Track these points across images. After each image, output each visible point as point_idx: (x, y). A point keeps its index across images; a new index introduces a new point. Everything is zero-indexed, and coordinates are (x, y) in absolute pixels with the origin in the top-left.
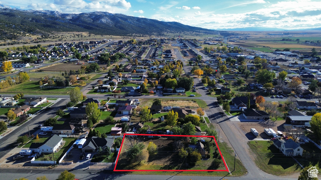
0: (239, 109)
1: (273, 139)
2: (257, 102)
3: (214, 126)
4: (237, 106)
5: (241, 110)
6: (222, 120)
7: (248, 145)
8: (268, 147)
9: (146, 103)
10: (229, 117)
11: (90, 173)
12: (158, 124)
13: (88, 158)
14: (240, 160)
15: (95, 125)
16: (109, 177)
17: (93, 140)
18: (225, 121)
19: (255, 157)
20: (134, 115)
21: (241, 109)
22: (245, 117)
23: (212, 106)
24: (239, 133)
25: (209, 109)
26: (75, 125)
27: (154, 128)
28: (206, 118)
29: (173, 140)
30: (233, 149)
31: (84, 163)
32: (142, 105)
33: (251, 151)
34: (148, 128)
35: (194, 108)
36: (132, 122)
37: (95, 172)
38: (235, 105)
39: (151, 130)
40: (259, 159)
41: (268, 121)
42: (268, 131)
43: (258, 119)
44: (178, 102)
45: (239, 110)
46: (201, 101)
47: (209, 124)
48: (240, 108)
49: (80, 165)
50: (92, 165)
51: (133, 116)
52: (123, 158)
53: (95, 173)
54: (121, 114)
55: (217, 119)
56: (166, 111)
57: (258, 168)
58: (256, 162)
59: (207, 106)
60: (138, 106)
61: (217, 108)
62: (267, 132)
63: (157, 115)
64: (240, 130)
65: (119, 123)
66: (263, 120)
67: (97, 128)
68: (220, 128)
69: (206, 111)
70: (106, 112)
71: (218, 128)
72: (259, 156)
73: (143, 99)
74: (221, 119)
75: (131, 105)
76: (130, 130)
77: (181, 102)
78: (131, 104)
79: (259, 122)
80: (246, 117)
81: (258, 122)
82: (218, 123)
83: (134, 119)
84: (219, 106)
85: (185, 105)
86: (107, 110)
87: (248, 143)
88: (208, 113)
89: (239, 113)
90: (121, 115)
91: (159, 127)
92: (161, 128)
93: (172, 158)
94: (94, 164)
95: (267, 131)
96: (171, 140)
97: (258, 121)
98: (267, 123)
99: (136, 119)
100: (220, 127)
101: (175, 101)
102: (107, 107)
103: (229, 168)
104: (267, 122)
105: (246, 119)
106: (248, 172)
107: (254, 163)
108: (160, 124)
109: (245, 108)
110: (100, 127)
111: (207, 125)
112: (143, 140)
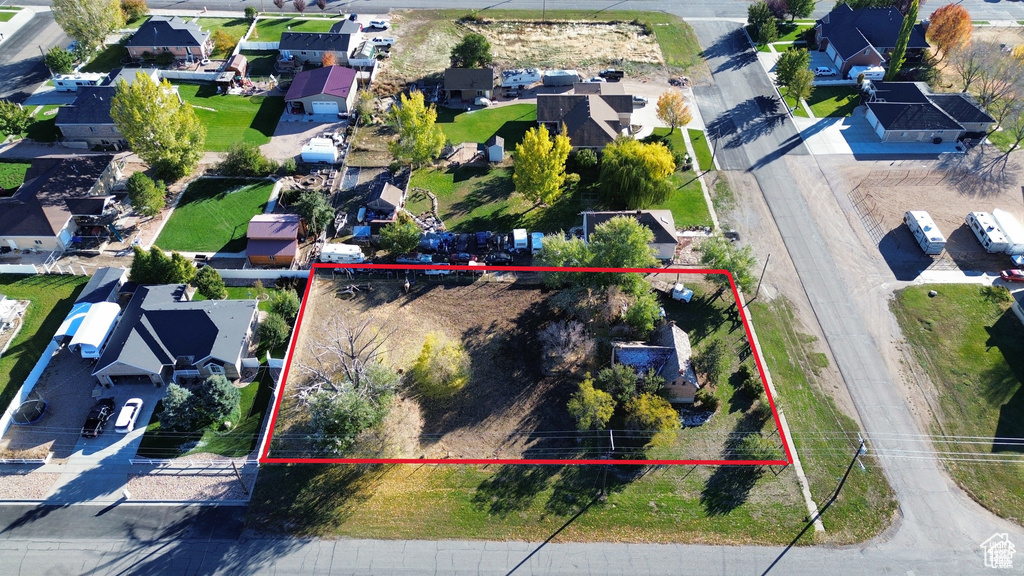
0: (845, 78)
1: (1010, 274)
2: (934, 39)
3: (733, 188)
4: (839, 62)
5: (855, 82)
6: (770, 151)
7: (892, 319)
8: (987, 329)
9: (422, 41)
10: (801, 124)
11: (130, 530)
12: (473, 180)
13: (125, 427)
14: (858, 422)
15: (179, 187)
16: (224, 564)
17: (144, 320)
18: (785, 156)
19: (929, 397)
20: (366, 121)
21: (860, 78)
22: (872, 131)
23: (724, 59)
24: (849, 236)
25: (710, 79)
26: (72, 205)
27: (458, 207)
28: (696, 137)
29: (544, 289)
30: (821, 348)
31: (105, 462)
32: (404, 53)
33: (910, 360)
34: (429, 209)
35: (640, 69)
36: (355, 170)
37: (154, 523)
38: (831, 50)
39: (443, 226)
40: (948, 415)
41: (977, 148)
42: (991, 229)
43: (937, 141)
44: (570, 32)
45: (848, 82)
46: (673, 22)
47: (711, 176)
48: (854, 72)
49: (85, 474)
50: (144, 471)
51: (360, 126)
52: (298, 418)
53: (155, 529)
54: (303, 119)
55: (748, 139)
56: (513, 97)
57: (945, 482)
58: (934, 430)
59: (702, 55)
60: (386, 64)
61: (745, 69)
62: (982, 232)
63: (470, 124)
64: (853, 213)
65: (294, 174)
66: (959, 149)
67: (189, 206)
68: (762, 200)
69: (696, 92)
70: (235, 101)
71: (750, 199)
72: (951, 394)
73: (411, 16)
74: (767, 143)
75: (352, 57)
76: (341, 226)
77: (585, 30)
78: (349, 53)
79: (941, 159)
80: (881, 130)
81: (934, 156)
82: (750, 169)
83: (363, 147)
84: (752, 57)
85: (599, 55)
86: (241, 85)
87: (893, 306)
88: (707, 102)
89: (845, 102)
90: (306, 118)
91: (480, 204)
92: (485, 211)
93: (538, 411)
94: (155, 466)
95: (985, 228)
96: (533, 287)
97: (934, 149)
98: (977, 164)
99: (371, 147)
100: (760, 195)
101: (556, 29)
102: (238, 73)
103: (808, 477)
104: (973, 155)
105: (880, 140)
106: (901, 514)
107: (925, 439)
108: (484, 179)
109: (878, 70)
110: (204, 203)
111: (701, 180)
112: (405, 294)
